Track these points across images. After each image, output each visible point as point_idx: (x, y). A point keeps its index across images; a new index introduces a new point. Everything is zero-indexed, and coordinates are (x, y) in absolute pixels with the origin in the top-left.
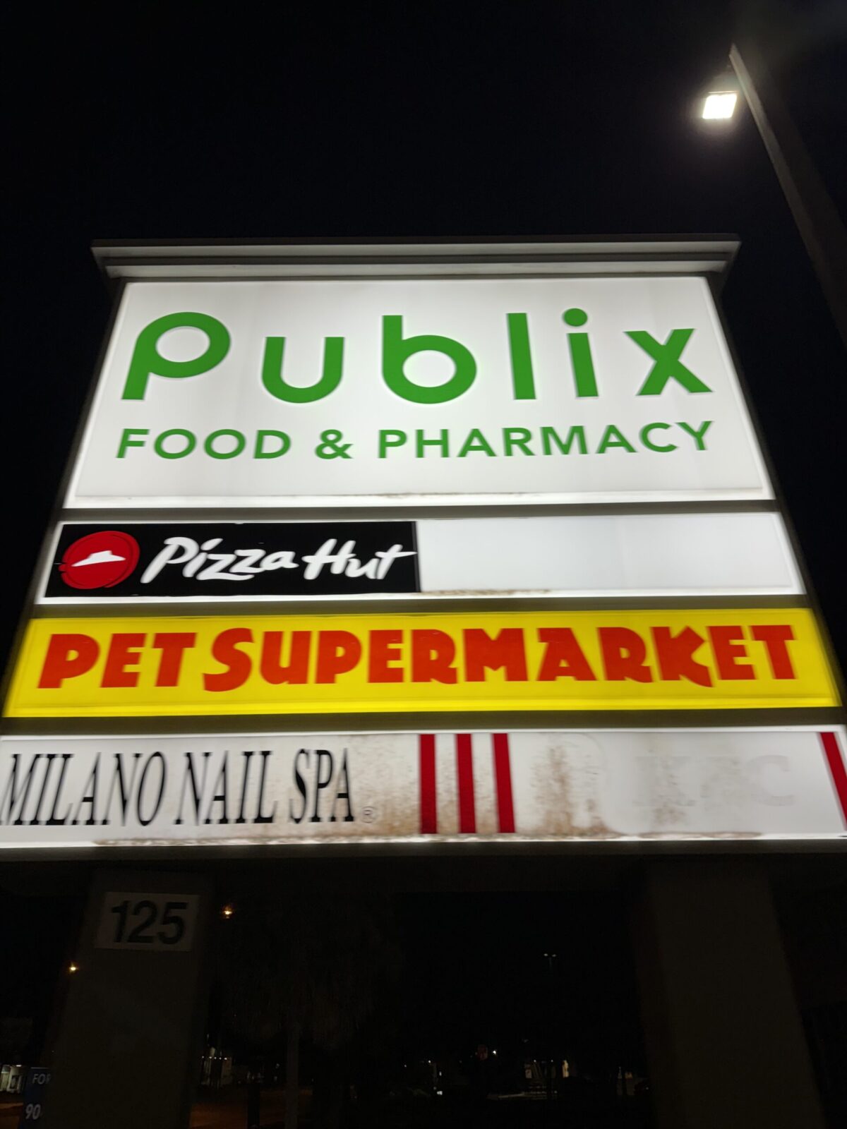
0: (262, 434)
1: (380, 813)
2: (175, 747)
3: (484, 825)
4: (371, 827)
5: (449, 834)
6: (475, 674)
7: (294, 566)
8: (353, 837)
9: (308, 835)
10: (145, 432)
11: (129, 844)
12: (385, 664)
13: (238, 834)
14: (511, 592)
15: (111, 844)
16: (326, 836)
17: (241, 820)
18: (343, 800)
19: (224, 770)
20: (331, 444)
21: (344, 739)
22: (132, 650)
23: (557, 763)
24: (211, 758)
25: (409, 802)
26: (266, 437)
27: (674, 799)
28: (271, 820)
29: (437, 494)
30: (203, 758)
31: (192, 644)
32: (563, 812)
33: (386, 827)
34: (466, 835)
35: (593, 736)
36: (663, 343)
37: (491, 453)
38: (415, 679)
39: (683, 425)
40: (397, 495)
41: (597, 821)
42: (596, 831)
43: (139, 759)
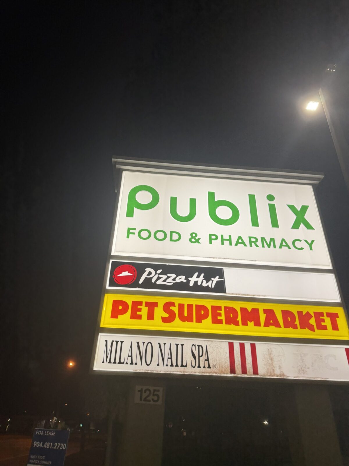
0: (171, 233)
1: (218, 366)
2: (155, 340)
3: (249, 372)
4: (216, 371)
5: (239, 374)
6: (245, 323)
7: (185, 281)
8: (211, 373)
9: (197, 372)
10: (135, 229)
11: (143, 371)
12: (217, 318)
13: (177, 370)
14: (254, 295)
15: (138, 371)
16: (203, 373)
17: (177, 366)
18: (207, 362)
19: (170, 349)
20: (194, 238)
21: (205, 341)
22: (139, 307)
23: (270, 354)
24: (166, 345)
25: (227, 363)
26: (173, 234)
27: (304, 367)
28: (186, 366)
29: (229, 259)
30: (164, 345)
31: (157, 306)
32: (272, 369)
33: (220, 371)
34: (244, 375)
35: (280, 345)
36: (299, 210)
37: (245, 245)
38: (226, 323)
39: (306, 241)
40: (216, 258)
41: (282, 372)
42: (282, 375)
43: (144, 344)
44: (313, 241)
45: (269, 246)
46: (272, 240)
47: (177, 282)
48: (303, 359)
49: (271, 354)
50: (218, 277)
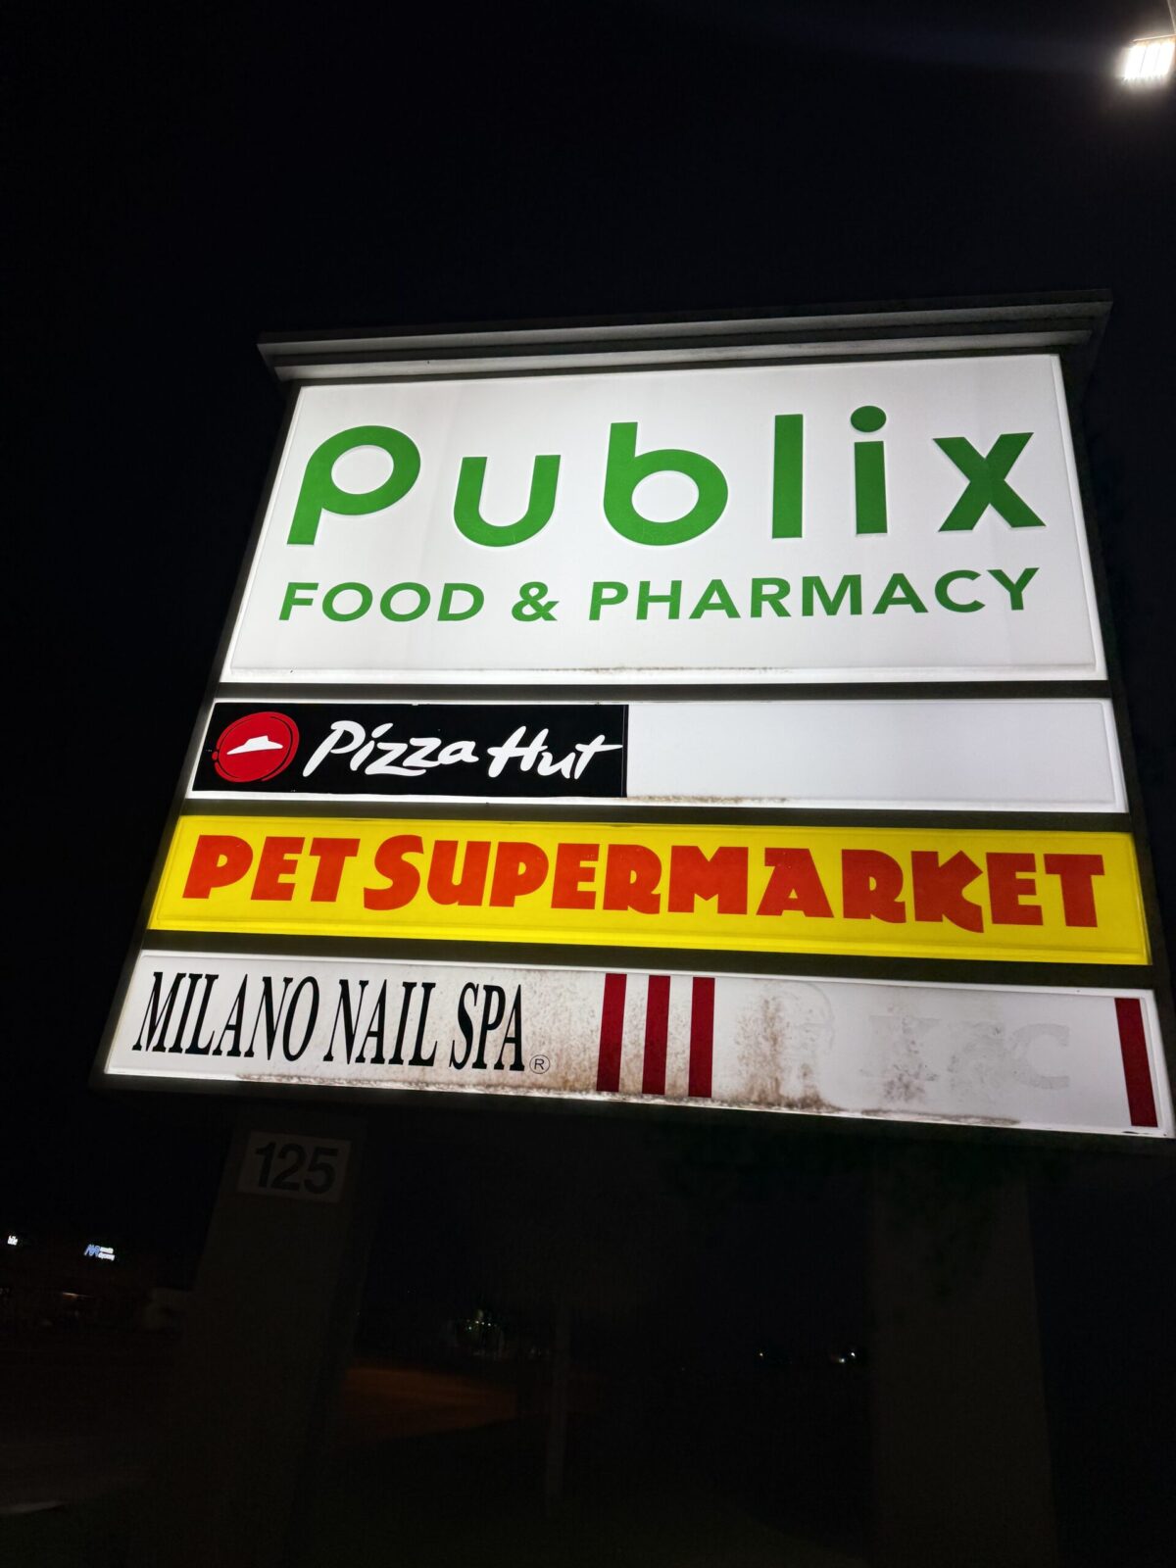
0: (449, 589)
1: (553, 1063)
2: (330, 971)
3: (674, 1086)
4: (541, 1079)
5: (631, 1092)
6: (681, 903)
7: (475, 759)
8: (521, 1089)
9: (470, 1082)
10: (314, 586)
11: (274, 1080)
12: (576, 885)
13: (393, 1077)
14: (737, 799)
15: (254, 1079)
16: (489, 1086)
17: (397, 1059)
18: (511, 1047)
19: (381, 1002)
20: (534, 601)
21: (518, 973)
22: (288, 857)
23: (770, 1018)
24: (367, 987)
25: (588, 1053)
26: (454, 592)
27: (912, 1072)
28: (430, 1062)
29: (657, 669)
30: (360, 987)
31: (354, 853)
32: (771, 1078)
33: (560, 1080)
34: (650, 1096)
35: (820, 986)
36: (984, 455)
37: (733, 613)
38: (608, 906)
39: (999, 575)
40: (607, 669)
41: (810, 1093)
42: (808, 1101)
43: (291, 984)
44: (1029, 574)
45: (832, 608)
46: (852, 583)
47: (441, 765)
48: (913, 1043)
49: (772, 1019)
50: (601, 738)
